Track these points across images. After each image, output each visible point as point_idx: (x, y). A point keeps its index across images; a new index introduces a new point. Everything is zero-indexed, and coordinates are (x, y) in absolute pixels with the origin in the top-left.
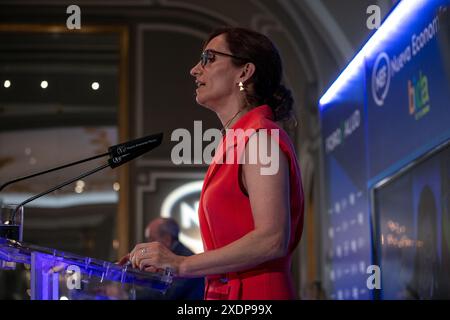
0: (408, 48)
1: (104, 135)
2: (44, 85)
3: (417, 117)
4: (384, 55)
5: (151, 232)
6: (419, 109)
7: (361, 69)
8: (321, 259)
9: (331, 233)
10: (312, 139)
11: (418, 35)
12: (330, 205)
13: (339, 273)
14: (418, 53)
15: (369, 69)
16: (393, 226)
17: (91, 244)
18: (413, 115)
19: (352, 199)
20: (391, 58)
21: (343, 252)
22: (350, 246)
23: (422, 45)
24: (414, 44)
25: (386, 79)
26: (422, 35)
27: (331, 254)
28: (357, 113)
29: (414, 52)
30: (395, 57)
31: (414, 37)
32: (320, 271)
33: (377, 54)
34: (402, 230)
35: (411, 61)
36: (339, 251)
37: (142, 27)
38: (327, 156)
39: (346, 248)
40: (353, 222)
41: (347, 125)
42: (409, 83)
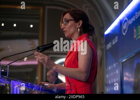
0: (134, 17)
1: (34, 42)
2: (15, 25)
3: (136, 39)
4: (126, 18)
5: (49, 74)
6: (137, 37)
7: (118, 23)
8: (104, 84)
9: (107, 76)
10: (102, 45)
11: (138, 12)
12: (107, 67)
13: (110, 89)
14: (138, 18)
15: (121, 23)
16: (127, 74)
17: (29, 78)
18: (135, 39)
19: (114, 65)
20: (128, 20)
21: (111, 82)
22: (113, 80)
23: (139, 16)
24: (136, 15)
25: (127, 26)
26: (139, 12)
27: (107, 83)
28: (117, 37)
29: (136, 18)
30: (130, 19)
31: (136, 13)
32: (103, 88)
33: (124, 18)
34: (130, 75)
35: (135, 21)
36: (110, 82)
37: (47, 7)
38: (107, 51)
39: (112, 81)
40: (115, 73)
41: (113, 41)
42: (134, 28)
